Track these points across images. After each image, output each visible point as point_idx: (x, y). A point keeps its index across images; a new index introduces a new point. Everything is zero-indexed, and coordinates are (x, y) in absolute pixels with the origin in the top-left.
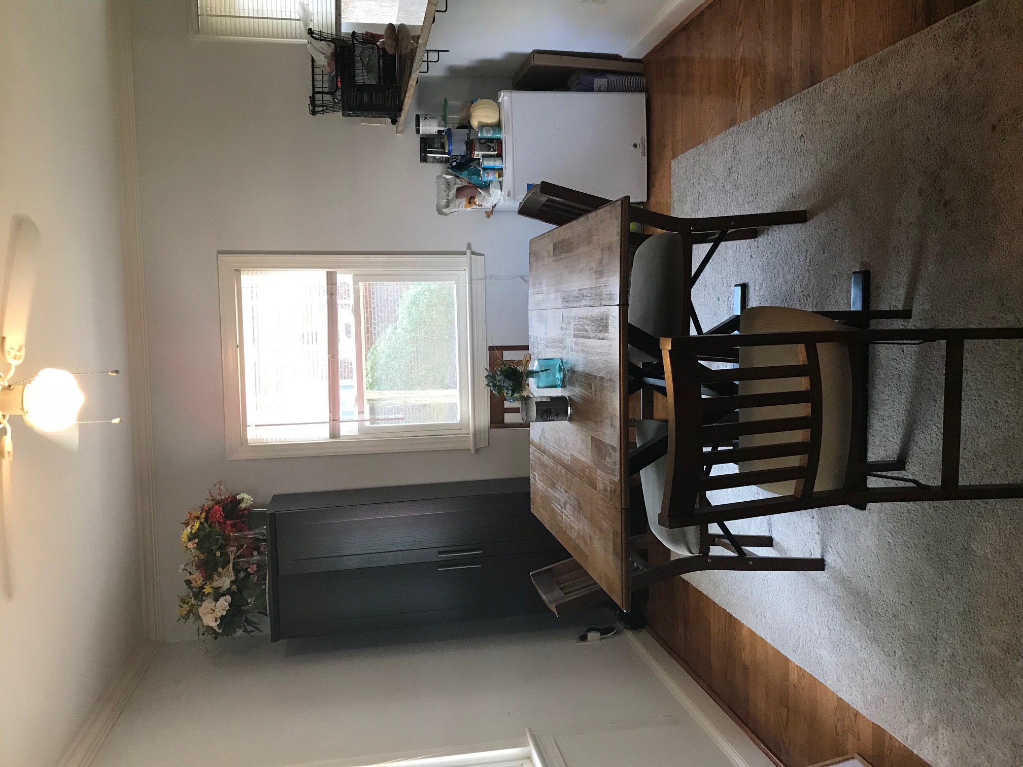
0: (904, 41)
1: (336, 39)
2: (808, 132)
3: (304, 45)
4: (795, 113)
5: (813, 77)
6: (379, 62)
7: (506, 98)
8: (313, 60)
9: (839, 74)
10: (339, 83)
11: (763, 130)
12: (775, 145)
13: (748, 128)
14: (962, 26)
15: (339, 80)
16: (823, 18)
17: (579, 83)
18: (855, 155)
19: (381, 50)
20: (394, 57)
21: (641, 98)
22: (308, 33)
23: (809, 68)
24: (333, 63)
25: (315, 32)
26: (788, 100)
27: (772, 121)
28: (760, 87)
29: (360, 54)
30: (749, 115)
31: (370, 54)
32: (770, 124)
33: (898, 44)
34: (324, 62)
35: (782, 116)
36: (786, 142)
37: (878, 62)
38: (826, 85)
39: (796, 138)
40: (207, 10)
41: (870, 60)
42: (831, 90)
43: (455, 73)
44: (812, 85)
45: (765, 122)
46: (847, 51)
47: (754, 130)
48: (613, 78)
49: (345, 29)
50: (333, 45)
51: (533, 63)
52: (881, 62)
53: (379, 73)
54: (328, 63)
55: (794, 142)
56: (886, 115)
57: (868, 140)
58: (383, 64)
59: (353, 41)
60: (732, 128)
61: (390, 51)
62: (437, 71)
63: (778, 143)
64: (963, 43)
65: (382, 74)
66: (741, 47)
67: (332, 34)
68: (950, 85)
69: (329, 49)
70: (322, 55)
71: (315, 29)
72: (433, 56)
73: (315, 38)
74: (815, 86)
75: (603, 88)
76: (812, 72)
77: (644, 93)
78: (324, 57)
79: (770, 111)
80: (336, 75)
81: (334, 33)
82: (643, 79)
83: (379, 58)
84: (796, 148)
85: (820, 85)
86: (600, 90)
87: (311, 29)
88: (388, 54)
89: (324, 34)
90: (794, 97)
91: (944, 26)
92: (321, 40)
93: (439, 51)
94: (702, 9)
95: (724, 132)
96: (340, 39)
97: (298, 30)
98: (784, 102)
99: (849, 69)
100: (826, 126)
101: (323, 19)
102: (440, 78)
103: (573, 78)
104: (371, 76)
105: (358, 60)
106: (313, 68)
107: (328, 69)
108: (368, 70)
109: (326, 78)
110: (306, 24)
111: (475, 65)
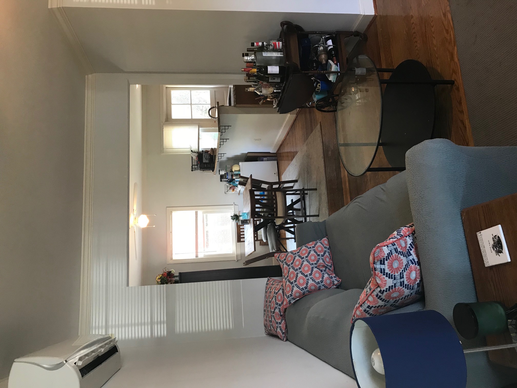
3: (190, 154)
6: (209, 157)
7: (241, 164)
8: (192, 158)
10: (199, 163)
12: (293, 168)
17: (260, 159)
19: (209, 155)
20: (213, 156)
21: (276, 162)
22: (191, 151)
24: (198, 158)
29: (204, 155)
31: (207, 155)
39: (295, 166)
40: (166, 147)
42: (298, 155)
43: (229, 159)
45: (292, 163)
47: (291, 165)
48: (268, 158)
49: (200, 150)
51: (248, 155)
52: (302, 149)
54: (196, 158)
56: (303, 159)
57: (302, 164)
59: (202, 153)
61: (212, 154)
62: (224, 159)
65: (210, 160)
67: (197, 151)
69: (196, 155)
70: (195, 156)
71: (193, 150)
72: (221, 155)
73: (193, 152)
80: (198, 161)
82: (276, 158)
86: (265, 161)
89: (195, 151)
93: (224, 154)
94: (283, 141)
95: (288, 167)
96: (199, 152)
97: (189, 151)
101: (195, 148)
102: (225, 160)
103: (258, 158)
104: (207, 161)
105: (204, 157)
106: (192, 159)
107: (196, 160)
108: (206, 159)
109: (195, 162)
110: (191, 149)
111: (234, 157)
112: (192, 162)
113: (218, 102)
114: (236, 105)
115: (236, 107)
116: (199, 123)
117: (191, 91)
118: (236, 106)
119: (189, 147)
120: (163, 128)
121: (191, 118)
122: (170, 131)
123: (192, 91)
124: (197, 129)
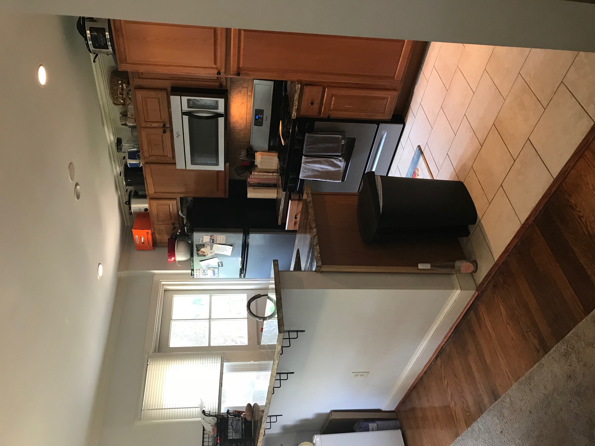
0: (537, 365)
1: (218, 415)
2: (505, 428)
3: (200, 421)
4: (492, 419)
5: (495, 396)
6: (242, 426)
7: (318, 439)
8: (204, 430)
9: (509, 390)
10: (218, 440)
11: (477, 434)
12: (487, 442)
13: (467, 436)
14: (565, 348)
15: (219, 438)
16: (488, 363)
17: (360, 428)
18: (538, 435)
19: (243, 419)
20: (250, 422)
21: (399, 432)
22: (202, 413)
23: (491, 392)
24: (216, 429)
25: (206, 412)
26: (485, 412)
27: (480, 427)
28: (467, 409)
29: (231, 424)
30: (466, 428)
31: (237, 422)
32: (480, 429)
33: (535, 367)
34: (210, 429)
35: (485, 423)
36: (493, 438)
37: (528, 378)
38: (504, 398)
39: (498, 434)
40: (147, 407)
41: (523, 378)
42: (508, 400)
43: (286, 430)
44: (496, 400)
45: (477, 429)
46: (509, 377)
47: (471, 435)
48: (379, 422)
49: (223, 410)
50: (216, 419)
51: (331, 418)
52: (530, 378)
53: (242, 432)
54: (213, 429)
55: (498, 437)
56: (545, 406)
57: (542, 424)
58: (244, 427)
59: (227, 416)
60: (458, 438)
61: (249, 419)
62: (276, 429)
63: (489, 440)
64: (570, 357)
65: (244, 433)
66: (449, 390)
67: (216, 413)
68: (574, 381)
69: (213, 420)
70: (210, 425)
71: (207, 410)
72: (273, 419)
73: (206, 415)
74: (498, 400)
75: (375, 429)
76: (493, 393)
77: (400, 430)
78: (211, 426)
79: (477, 421)
80: (217, 436)
81: (217, 412)
82: (398, 422)
83: (242, 423)
84: (501, 441)
85: (501, 399)
86: (373, 430)
87: (204, 410)
88: (247, 421)
89: (211, 413)
90: (489, 409)
91: (555, 350)
92: (209, 416)
93: (277, 416)
94: (421, 375)
95: (454, 442)
96: (220, 415)
97: (197, 413)
98: (484, 414)
99: (513, 386)
100: (514, 422)
101: (211, 406)
102: (277, 434)
103: (356, 425)
104: (237, 436)
105: (230, 427)
106: (203, 434)
107: (212, 433)
108: (236, 431)
109: (211, 440)
110: (201, 408)
111: (298, 423)
112: (203, 440)
113: (277, 261)
114: (321, 267)
115: (322, 272)
116: (224, 353)
117: (211, 296)
118: (322, 270)
119: (197, 404)
120: (148, 365)
121: (207, 345)
122: (162, 371)
123: (213, 297)
124: (219, 365)
